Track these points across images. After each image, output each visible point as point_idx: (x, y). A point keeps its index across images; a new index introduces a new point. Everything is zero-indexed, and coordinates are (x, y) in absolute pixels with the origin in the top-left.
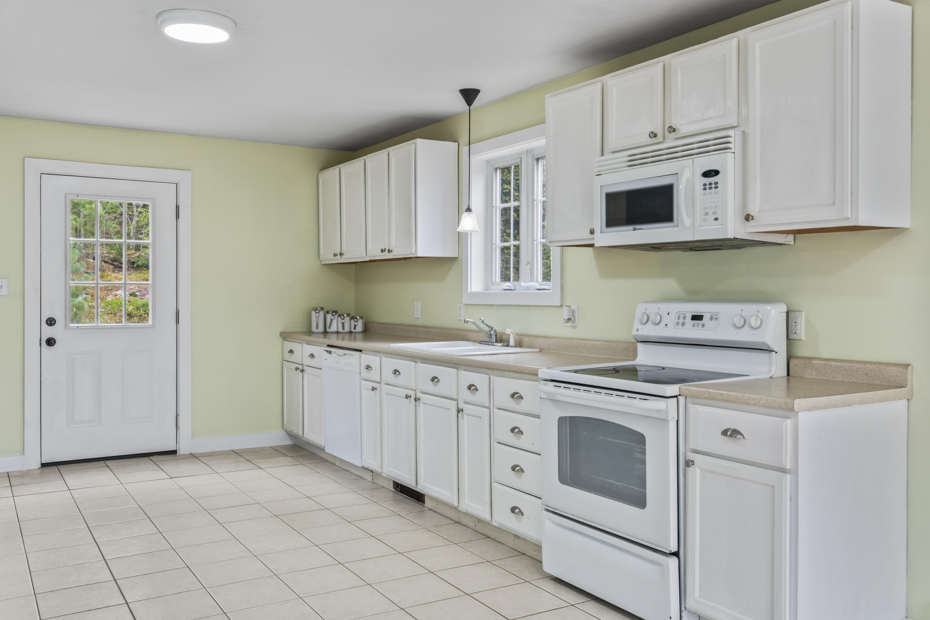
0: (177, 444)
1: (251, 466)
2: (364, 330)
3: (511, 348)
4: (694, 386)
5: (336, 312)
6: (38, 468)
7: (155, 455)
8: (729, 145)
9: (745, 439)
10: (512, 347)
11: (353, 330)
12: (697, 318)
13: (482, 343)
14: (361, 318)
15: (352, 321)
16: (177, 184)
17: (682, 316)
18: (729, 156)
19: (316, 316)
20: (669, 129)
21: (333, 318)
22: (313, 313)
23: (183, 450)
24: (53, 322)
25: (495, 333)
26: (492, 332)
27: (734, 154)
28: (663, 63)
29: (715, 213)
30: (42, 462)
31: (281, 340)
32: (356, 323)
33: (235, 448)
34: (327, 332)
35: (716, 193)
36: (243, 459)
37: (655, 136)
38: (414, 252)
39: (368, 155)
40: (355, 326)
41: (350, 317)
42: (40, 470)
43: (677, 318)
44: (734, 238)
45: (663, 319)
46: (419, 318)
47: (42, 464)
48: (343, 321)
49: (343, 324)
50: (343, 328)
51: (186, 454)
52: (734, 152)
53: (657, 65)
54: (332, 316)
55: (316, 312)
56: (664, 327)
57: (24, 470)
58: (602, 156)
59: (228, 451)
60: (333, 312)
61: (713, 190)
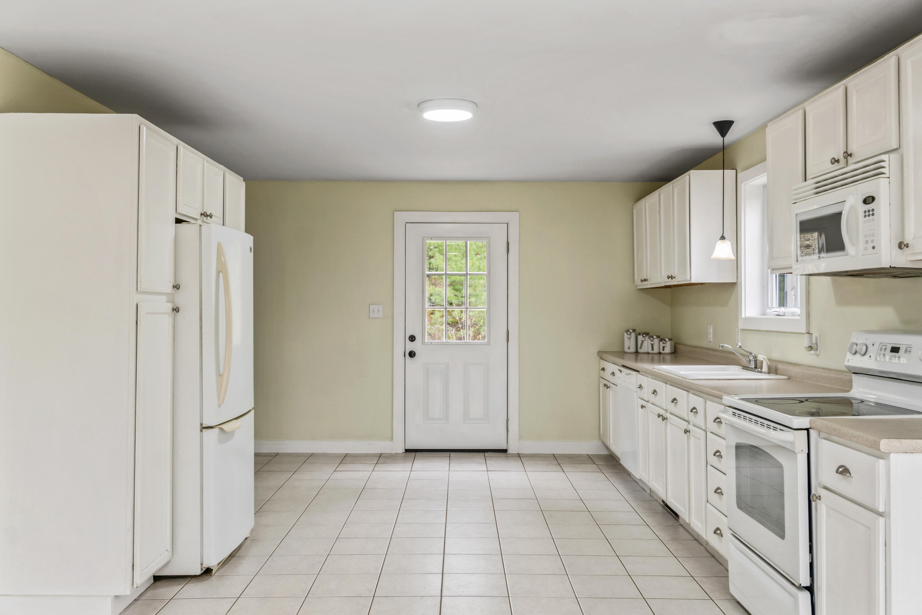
0: (507, 444)
1: (558, 468)
2: (673, 351)
3: (763, 374)
4: (826, 420)
5: (647, 334)
6: (402, 452)
7: (490, 452)
8: (882, 170)
9: (852, 477)
10: (765, 373)
11: (662, 351)
12: (895, 350)
13: (745, 368)
14: (670, 340)
15: (661, 343)
16: (507, 223)
17: (884, 347)
18: (882, 182)
19: (628, 337)
20: (845, 155)
21: (643, 339)
22: (626, 334)
23: (512, 450)
24: (413, 339)
25: (754, 358)
26: (751, 358)
27: (888, 179)
28: (845, 86)
29: (872, 241)
30: (406, 448)
31: (597, 358)
32: (664, 345)
33: (555, 452)
34: (639, 353)
35: (873, 220)
36: (556, 463)
37: (838, 161)
38: (689, 278)
39: (662, 187)
40: (664, 347)
41: (659, 339)
42: (404, 454)
43: (879, 349)
44: (890, 267)
45: (869, 350)
46: (711, 341)
47: (406, 450)
48: (652, 343)
49: (652, 345)
50: (653, 350)
51: (514, 454)
52: (888, 177)
53: (839, 89)
54: (643, 338)
55: (628, 334)
56: (868, 359)
57: (393, 453)
58: (805, 181)
59: (549, 454)
60: (644, 333)
61: (871, 216)
